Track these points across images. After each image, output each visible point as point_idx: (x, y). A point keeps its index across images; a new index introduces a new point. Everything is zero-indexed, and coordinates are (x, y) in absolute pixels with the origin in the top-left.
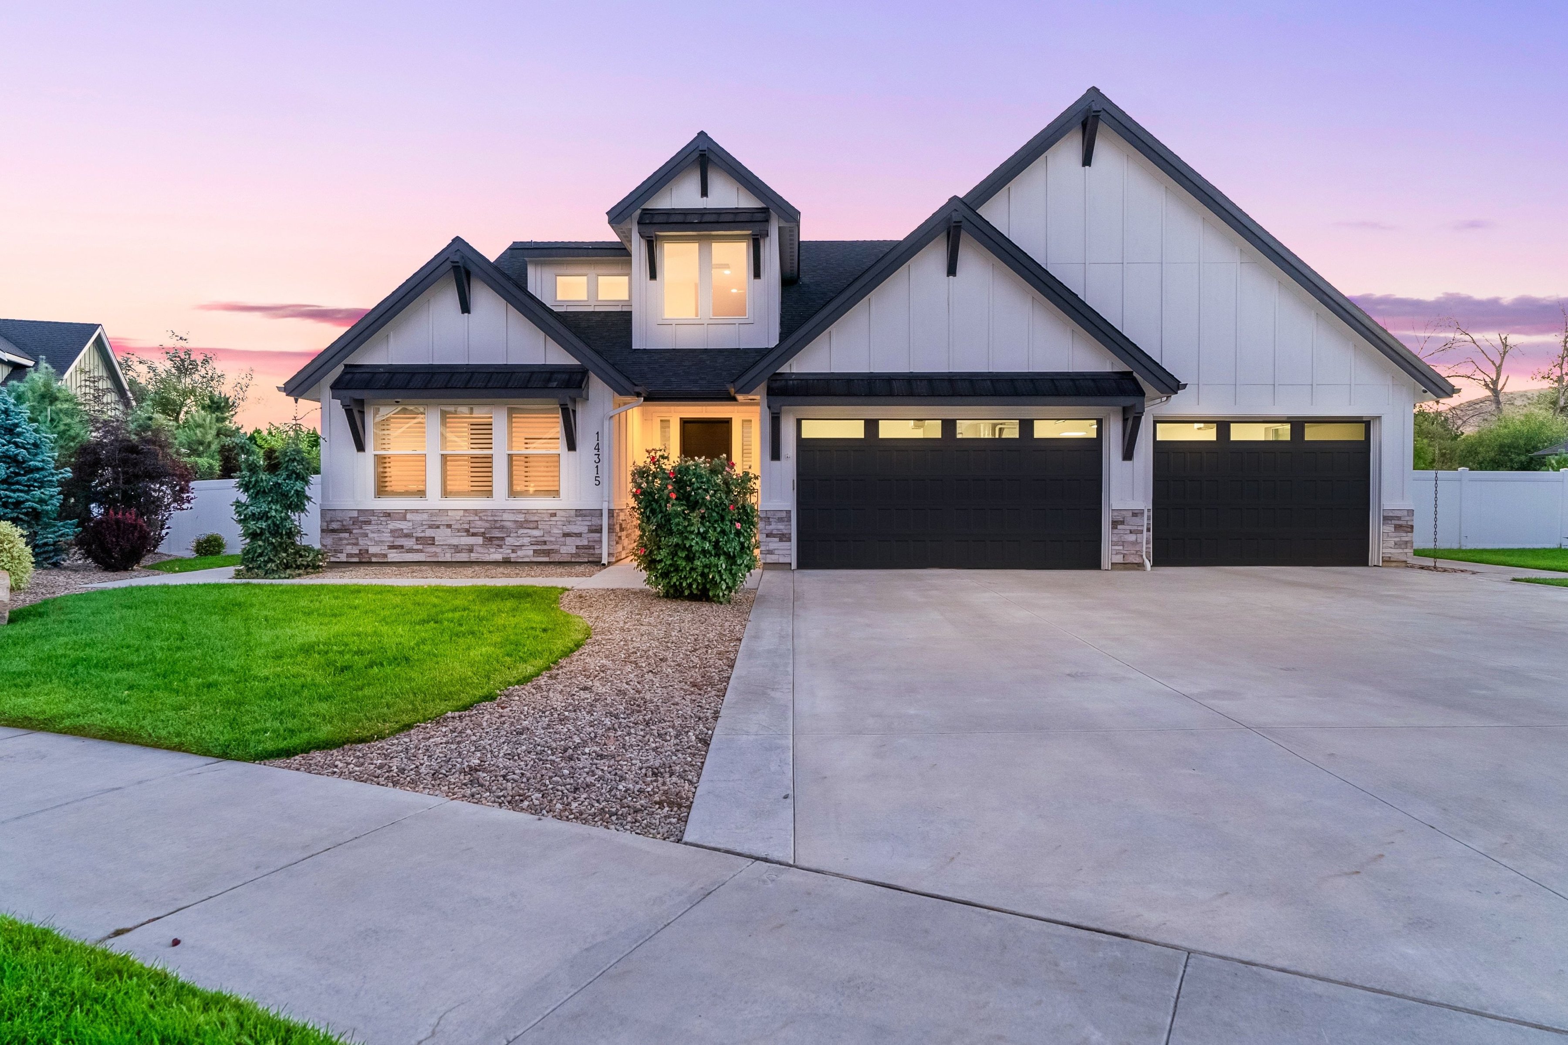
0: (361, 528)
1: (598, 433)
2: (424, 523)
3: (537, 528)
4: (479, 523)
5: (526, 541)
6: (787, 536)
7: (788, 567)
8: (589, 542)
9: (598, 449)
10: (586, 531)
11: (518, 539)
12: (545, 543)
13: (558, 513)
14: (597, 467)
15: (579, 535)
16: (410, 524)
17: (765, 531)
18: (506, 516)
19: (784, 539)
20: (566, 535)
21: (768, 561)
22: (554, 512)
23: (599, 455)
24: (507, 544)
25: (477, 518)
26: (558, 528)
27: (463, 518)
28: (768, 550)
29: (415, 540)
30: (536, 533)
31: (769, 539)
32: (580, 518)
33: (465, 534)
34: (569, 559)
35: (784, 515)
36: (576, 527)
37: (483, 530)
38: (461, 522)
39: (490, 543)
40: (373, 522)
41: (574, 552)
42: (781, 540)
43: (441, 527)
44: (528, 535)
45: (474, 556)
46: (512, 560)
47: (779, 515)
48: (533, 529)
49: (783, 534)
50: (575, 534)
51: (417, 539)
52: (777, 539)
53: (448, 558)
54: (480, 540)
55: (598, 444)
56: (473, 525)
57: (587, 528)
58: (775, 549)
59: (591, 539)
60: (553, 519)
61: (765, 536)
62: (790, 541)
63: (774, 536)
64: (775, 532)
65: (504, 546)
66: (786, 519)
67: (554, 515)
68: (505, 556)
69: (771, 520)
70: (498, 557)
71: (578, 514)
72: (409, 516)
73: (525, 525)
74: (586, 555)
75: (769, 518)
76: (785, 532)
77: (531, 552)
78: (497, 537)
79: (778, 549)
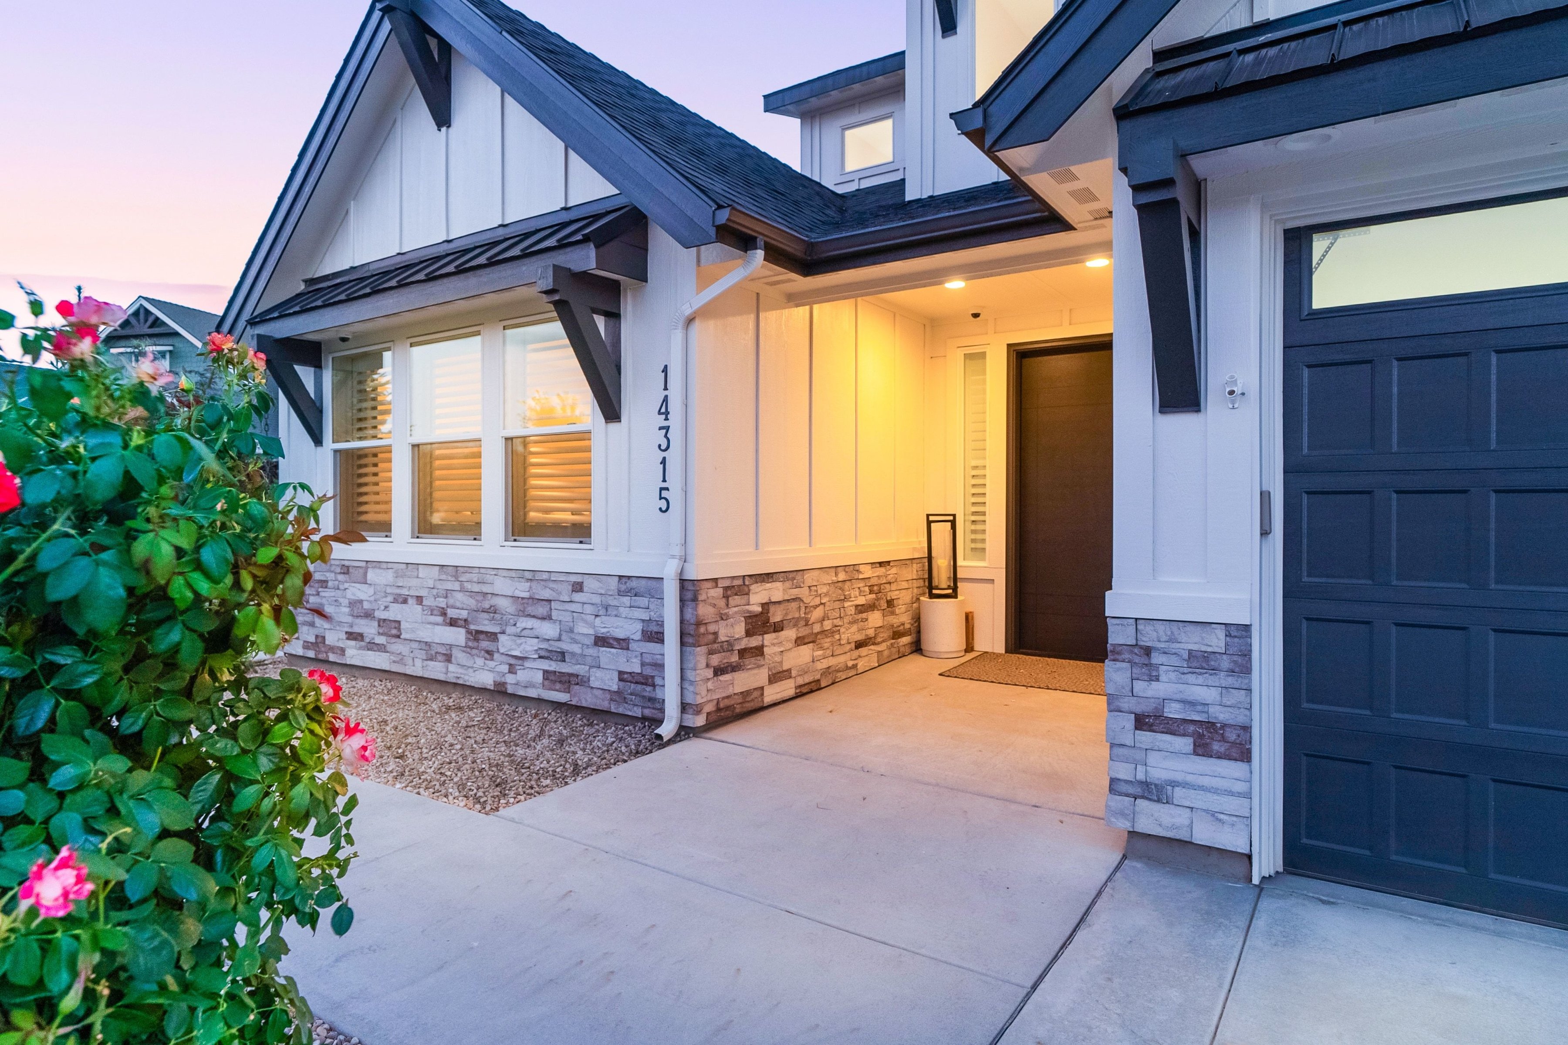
0: (318, 594)
1: (665, 370)
2: (389, 590)
3: (548, 618)
4: (459, 596)
5: (530, 646)
6: (1232, 736)
7: (1239, 868)
8: (643, 664)
9: (667, 413)
10: (638, 636)
11: (519, 641)
12: (562, 656)
13: (590, 584)
14: (664, 462)
15: (623, 644)
16: (371, 591)
17: (1127, 703)
18: (502, 586)
19: (1216, 747)
20: (601, 641)
21: (1144, 825)
22: (578, 579)
23: (667, 428)
24: (502, 650)
25: (457, 586)
26: (586, 622)
27: (439, 585)
28: (1146, 784)
29: (376, 624)
30: (548, 630)
31: (1145, 738)
32: (626, 600)
33: (440, 619)
34: (604, 705)
35: (1217, 641)
36: (619, 622)
37: (464, 614)
38: (435, 592)
39: (476, 644)
40: (330, 584)
41: (615, 688)
42: (1201, 749)
43: (410, 601)
44: (535, 633)
45: (453, 672)
46: (510, 690)
47: (1192, 641)
48: (543, 619)
49: (1210, 725)
50: (618, 640)
51: (382, 622)
52: (1185, 744)
53: (417, 668)
54: (458, 636)
55: (666, 399)
56: (451, 601)
57: (639, 626)
58: (1174, 784)
59: (648, 659)
60: (578, 597)
61: (1129, 722)
62: (1244, 755)
63: (1172, 727)
64: (1173, 711)
65: (496, 656)
66: (1225, 663)
67: (578, 587)
68: (498, 679)
69: (1156, 658)
70: (485, 678)
71: (623, 587)
72: (371, 575)
73: (530, 610)
74: (637, 700)
75: (1148, 651)
76: (1221, 715)
77: (539, 677)
78: (486, 633)
79: (1185, 785)
